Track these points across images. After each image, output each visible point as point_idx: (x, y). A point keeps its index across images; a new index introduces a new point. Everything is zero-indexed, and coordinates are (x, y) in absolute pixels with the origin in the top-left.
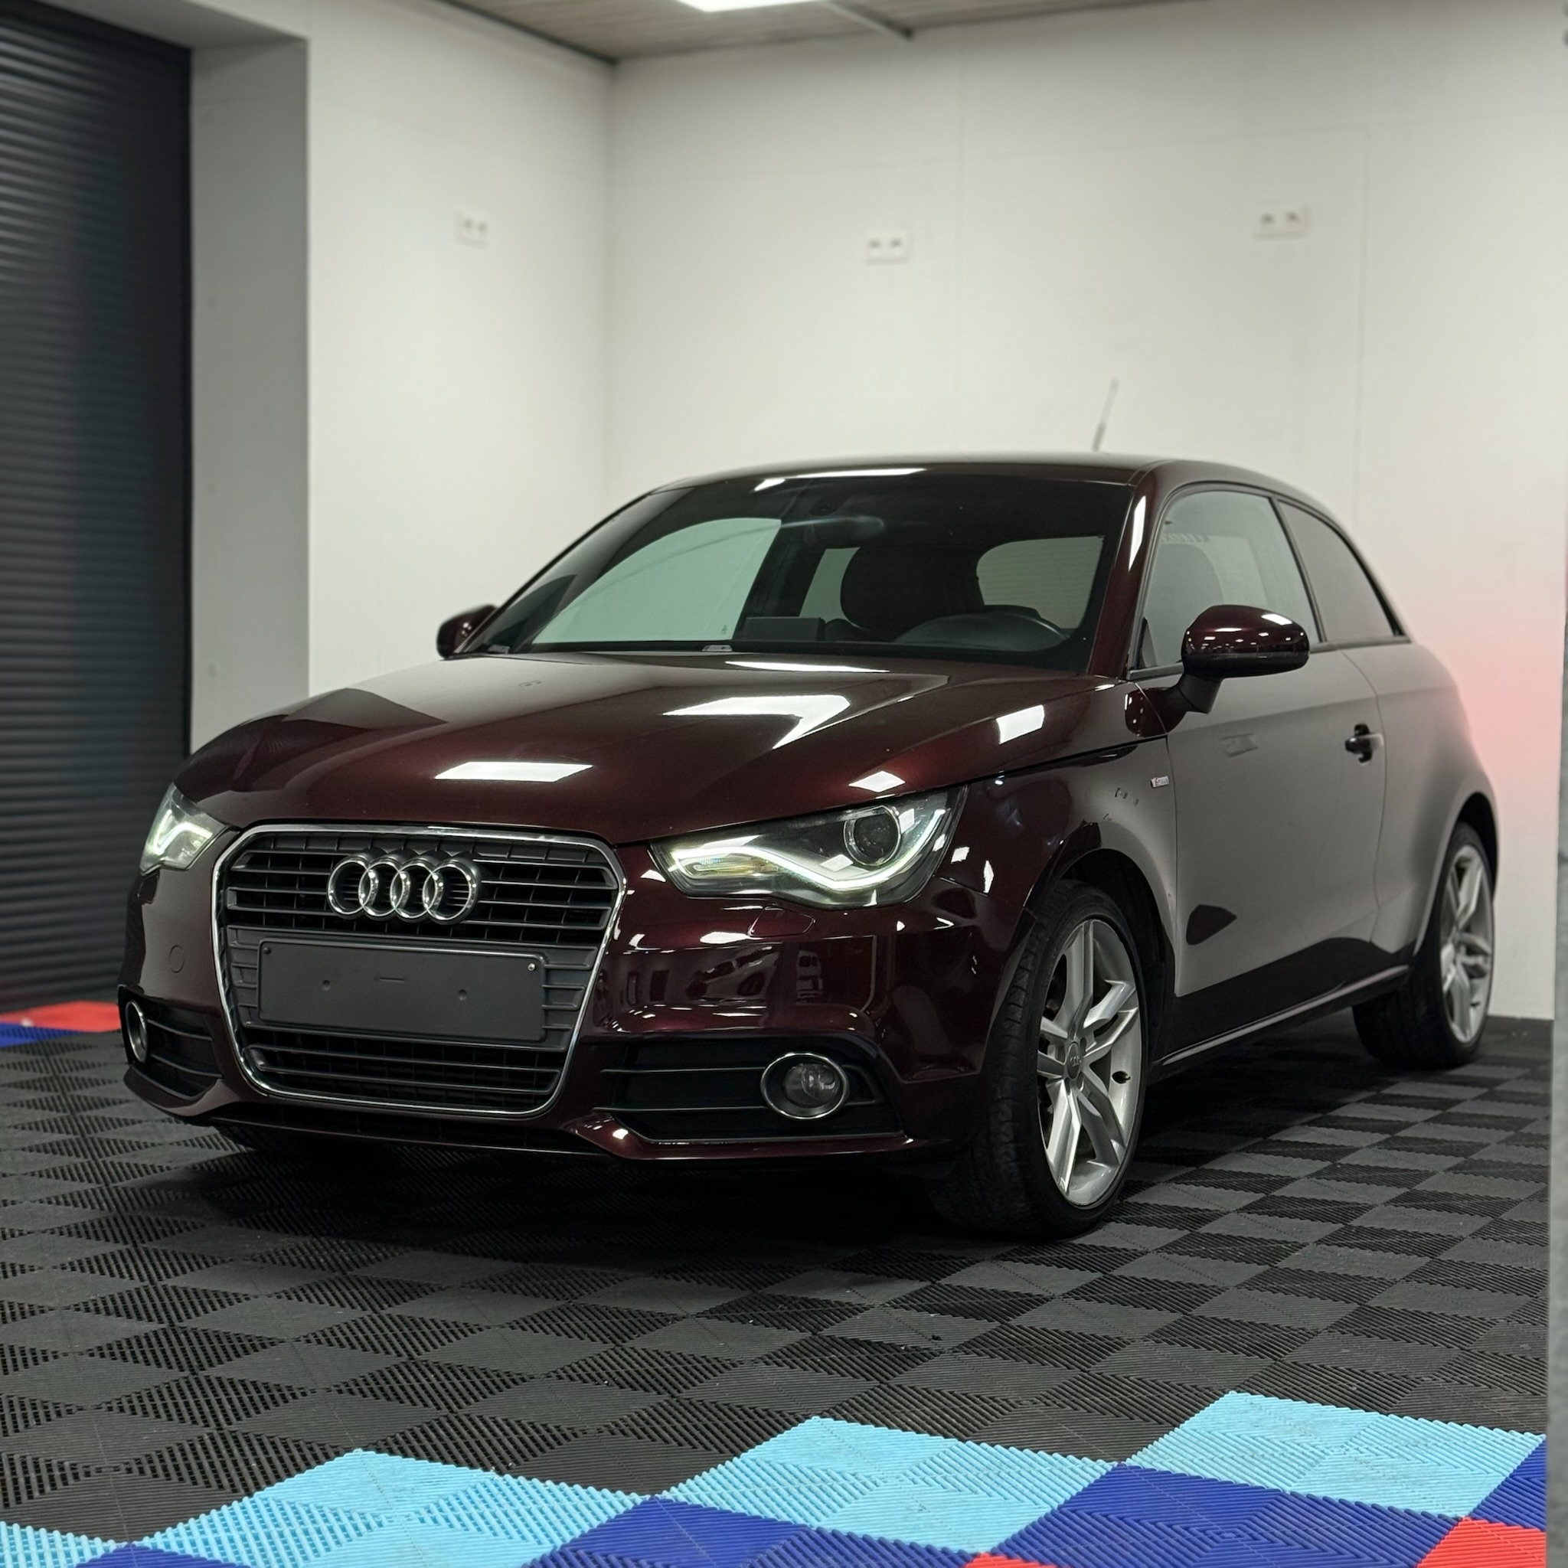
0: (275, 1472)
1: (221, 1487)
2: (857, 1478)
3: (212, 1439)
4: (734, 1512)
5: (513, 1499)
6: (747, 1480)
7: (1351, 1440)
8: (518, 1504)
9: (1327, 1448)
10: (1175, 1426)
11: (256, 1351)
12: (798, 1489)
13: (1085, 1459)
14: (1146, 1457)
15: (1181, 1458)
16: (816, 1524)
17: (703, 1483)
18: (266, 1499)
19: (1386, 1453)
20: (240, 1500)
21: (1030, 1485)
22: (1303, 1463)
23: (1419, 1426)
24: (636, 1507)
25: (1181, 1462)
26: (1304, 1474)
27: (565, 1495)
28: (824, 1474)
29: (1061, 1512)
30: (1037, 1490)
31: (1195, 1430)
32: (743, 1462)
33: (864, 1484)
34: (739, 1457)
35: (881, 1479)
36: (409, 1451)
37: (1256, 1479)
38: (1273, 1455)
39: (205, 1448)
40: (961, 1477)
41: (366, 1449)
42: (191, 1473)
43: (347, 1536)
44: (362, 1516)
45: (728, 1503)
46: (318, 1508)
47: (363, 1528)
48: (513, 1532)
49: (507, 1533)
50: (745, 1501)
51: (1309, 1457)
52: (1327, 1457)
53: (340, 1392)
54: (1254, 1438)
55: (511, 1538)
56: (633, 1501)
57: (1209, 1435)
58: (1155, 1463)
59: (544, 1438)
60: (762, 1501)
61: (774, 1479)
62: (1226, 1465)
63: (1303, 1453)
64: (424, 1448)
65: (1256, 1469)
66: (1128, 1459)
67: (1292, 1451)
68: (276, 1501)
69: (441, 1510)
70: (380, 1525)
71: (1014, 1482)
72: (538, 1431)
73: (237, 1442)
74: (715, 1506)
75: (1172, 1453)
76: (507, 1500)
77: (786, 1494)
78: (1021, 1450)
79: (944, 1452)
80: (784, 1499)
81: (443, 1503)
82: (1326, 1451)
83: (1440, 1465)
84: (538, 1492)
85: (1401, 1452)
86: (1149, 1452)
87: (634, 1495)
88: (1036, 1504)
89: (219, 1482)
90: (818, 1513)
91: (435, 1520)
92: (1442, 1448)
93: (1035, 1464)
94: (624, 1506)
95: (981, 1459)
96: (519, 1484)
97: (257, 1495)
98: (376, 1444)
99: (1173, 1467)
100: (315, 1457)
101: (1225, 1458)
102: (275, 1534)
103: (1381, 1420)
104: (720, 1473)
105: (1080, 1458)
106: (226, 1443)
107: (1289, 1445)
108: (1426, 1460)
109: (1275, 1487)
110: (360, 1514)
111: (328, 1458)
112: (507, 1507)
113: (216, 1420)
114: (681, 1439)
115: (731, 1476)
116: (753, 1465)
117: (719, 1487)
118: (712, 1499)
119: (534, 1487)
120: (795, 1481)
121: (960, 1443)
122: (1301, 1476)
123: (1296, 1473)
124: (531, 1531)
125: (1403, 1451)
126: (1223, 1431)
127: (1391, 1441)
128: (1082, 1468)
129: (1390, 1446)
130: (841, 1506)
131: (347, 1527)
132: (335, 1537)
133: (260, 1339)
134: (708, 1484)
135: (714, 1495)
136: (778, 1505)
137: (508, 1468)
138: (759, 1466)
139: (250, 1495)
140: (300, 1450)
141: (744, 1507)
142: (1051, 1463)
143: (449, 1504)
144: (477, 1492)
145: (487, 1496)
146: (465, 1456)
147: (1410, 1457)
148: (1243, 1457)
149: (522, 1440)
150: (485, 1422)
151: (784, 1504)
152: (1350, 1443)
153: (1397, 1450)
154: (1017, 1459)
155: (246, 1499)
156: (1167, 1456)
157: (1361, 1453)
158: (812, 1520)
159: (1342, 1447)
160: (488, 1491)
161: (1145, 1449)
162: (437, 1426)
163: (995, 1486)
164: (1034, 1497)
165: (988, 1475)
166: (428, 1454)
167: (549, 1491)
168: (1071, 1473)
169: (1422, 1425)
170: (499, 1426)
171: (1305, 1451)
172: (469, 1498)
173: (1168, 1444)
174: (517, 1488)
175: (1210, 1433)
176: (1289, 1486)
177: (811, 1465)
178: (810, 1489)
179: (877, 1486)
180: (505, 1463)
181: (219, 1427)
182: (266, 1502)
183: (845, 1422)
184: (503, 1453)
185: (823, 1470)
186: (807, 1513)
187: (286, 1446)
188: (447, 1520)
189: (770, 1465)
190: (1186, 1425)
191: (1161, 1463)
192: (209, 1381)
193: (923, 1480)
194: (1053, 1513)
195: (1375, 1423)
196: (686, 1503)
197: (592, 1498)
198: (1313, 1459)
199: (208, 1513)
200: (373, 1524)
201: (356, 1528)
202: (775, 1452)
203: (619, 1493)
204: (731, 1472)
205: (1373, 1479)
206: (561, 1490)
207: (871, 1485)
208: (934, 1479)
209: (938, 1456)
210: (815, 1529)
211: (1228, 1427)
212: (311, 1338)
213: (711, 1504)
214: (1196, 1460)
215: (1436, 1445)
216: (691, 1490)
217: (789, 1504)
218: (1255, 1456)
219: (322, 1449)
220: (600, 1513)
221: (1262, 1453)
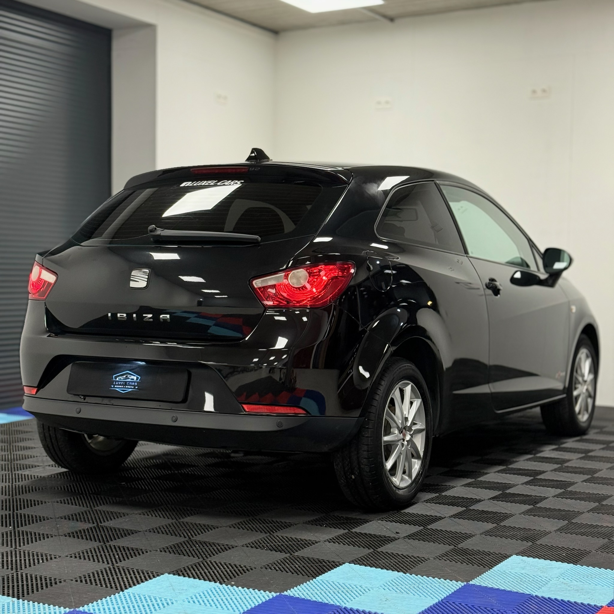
0: (133, 582)
1: (112, 588)
2: (361, 588)
3: (110, 569)
4: (312, 600)
5: (225, 594)
6: (318, 588)
7: (561, 575)
8: (227, 596)
9: (551, 578)
10: (490, 568)
11: (130, 535)
12: (338, 592)
13: (453, 581)
14: (478, 581)
15: (492, 581)
16: (344, 606)
17: (300, 589)
18: (129, 593)
19: (575, 581)
20: (119, 593)
21: (431, 591)
22: (541, 584)
23: (589, 569)
24: (273, 598)
25: (492, 583)
26: (541, 588)
27: (246, 593)
28: (349, 586)
29: (443, 603)
30: (433, 593)
31: (498, 570)
32: (317, 581)
33: (364, 590)
34: (315, 579)
35: (371, 588)
36: (186, 575)
37: (521, 590)
38: (529, 581)
39: (107, 573)
40: (403, 587)
41: (169, 574)
42: (100, 582)
43: (159, 607)
44: (166, 600)
45: (310, 597)
46: (149, 596)
47: (166, 605)
48: (224, 607)
49: (222, 607)
50: (317, 596)
51: (543, 581)
52: (551, 581)
53: (161, 551)
54: (522, 574)
55: (223, 609)
56: (273, 596)
57: (504, 572)
58: (481, 583)
59: (239, 570)
60: (323, 596)
61: (329, 588)
62: (510, 584)
63: (541, 580)
64: (192, 574)
65: (522, 586)
66: (471, 581)
67: (537, 579)
68: (133, 594)
69: (197, 598)
70: (172, 603)
71: (424, 590)
72: (237, 568)
73: (119, 570)
74: (304, 598)
75: (488, 579)
76: (223, 594)
77: (333, 594)
78: (428, 577)
79: (397, 578)
80: (332, 596)
81: (198, 595)
82: (550, 579)
83: (596, 585)
84: (235, 591)
85: (581, 580)
86: (480, 579)
87: (273, 593)
88: (432, 599)
89: (111, 586)
90: (345, 601)
91: (194, 602)
92: (597, 578)
93: (433, 583)
94: (269, 597)
95: (412, 580)
96: (228, 588)
97: (126, 591)
98: (173, 572)
99: (488, 585)
100: (149, 577)
101: (510, 582)
102: (131, 607)
103: (573, 567)
104: (308, 585)
105: (451, 581)
106: (115, 570)
107: (536, 577)
108: (591, 583)
109: (529, 593)
110: (165, 599)
111: (154, 577)
112: (223, 597)
113: (112, 562)
114: (293, 571)
115: (312, 586)
116: (321, 582)
117: (306, 590)
118: (304, 595)
119: (234, 589)
120: (337, 588)
121: (404, 574)
122: (540, 589)
123: (538, 588)
124: (231, 607)
125: (582, 579)
126: (510, 571)
127: (577, 575)
128: (452, 585)
129: (577, 578)
130: (354, 599)
131: (159, 604)
132: (154, 608)
133: (131, 531)
134: (303, 589)
135: (305, 593)
136: (330, 598)
137: (224, 582)
138: (323, 582)
139: (123, 591)
140: (144, 574)
141: (316, 599)
142: (440, 583)
143: (200, 596)
144: (211, 591)
145: (215, 593)
146: (208, 577)
147: (584, 582)
148: (517, 581)
149: (230, 571)
150: (216, 564)
151: (332, 597)
152: (560, 576)
153: (580, 579)
154: (426, 581)
155: (121, 592)
156: (486, 580)
157: (565, 580)
158: (343, 603)
159: (557, 577)
160: (216, 591)
161: (478, 577)
162: (198, 566)
163: (416, 591)
164: (432, 596)
165: (414, 587)
166: (193, 576)
167: (240, 591)
168: (447, 587)
170: (222, 565)
171: (542, 579)
172: (208, 593)
173: (487, 575)
174: (227, 590)
175: (504, 571)
176: (535, 593)
177: (343, 582)
178: (343, 592)
179: (370, 591)
180: (223, 580)
181: (113, 565)
182: (129, 594)
183: (359, 565)
184: (223, 576)
185: (349, 584)
186: (341, 601)
187: (138, 572)
188: (199, 602)
189: (328, 582)
190: (495, 568)
191: (484, 583)
192: (110, 546)
193: (388, 588)
194: (439, 602)
195: (571, 568)
196: (293, 597)
197: (256, 594)
198: (545, 582)
199: (106, 598)
200: (170, 603)
201: (163, 604)
202: (330, 577)
203: (267, 592)
204: (312, 585)
205: (569, 590)
206: (244, 591)
207: (367, 590)
208: (392, 588)
209: (395, 579)
210: (344, 607)
211: (512, 569)
212: (152, 530)
213: (303, 597)
214: (498, 582)
215: (595, 577)
216: (296, 591)
217: (334, 598)
218: (522, 581)
219: (152, 574)
220: (259, 600)
221: (524, 579)
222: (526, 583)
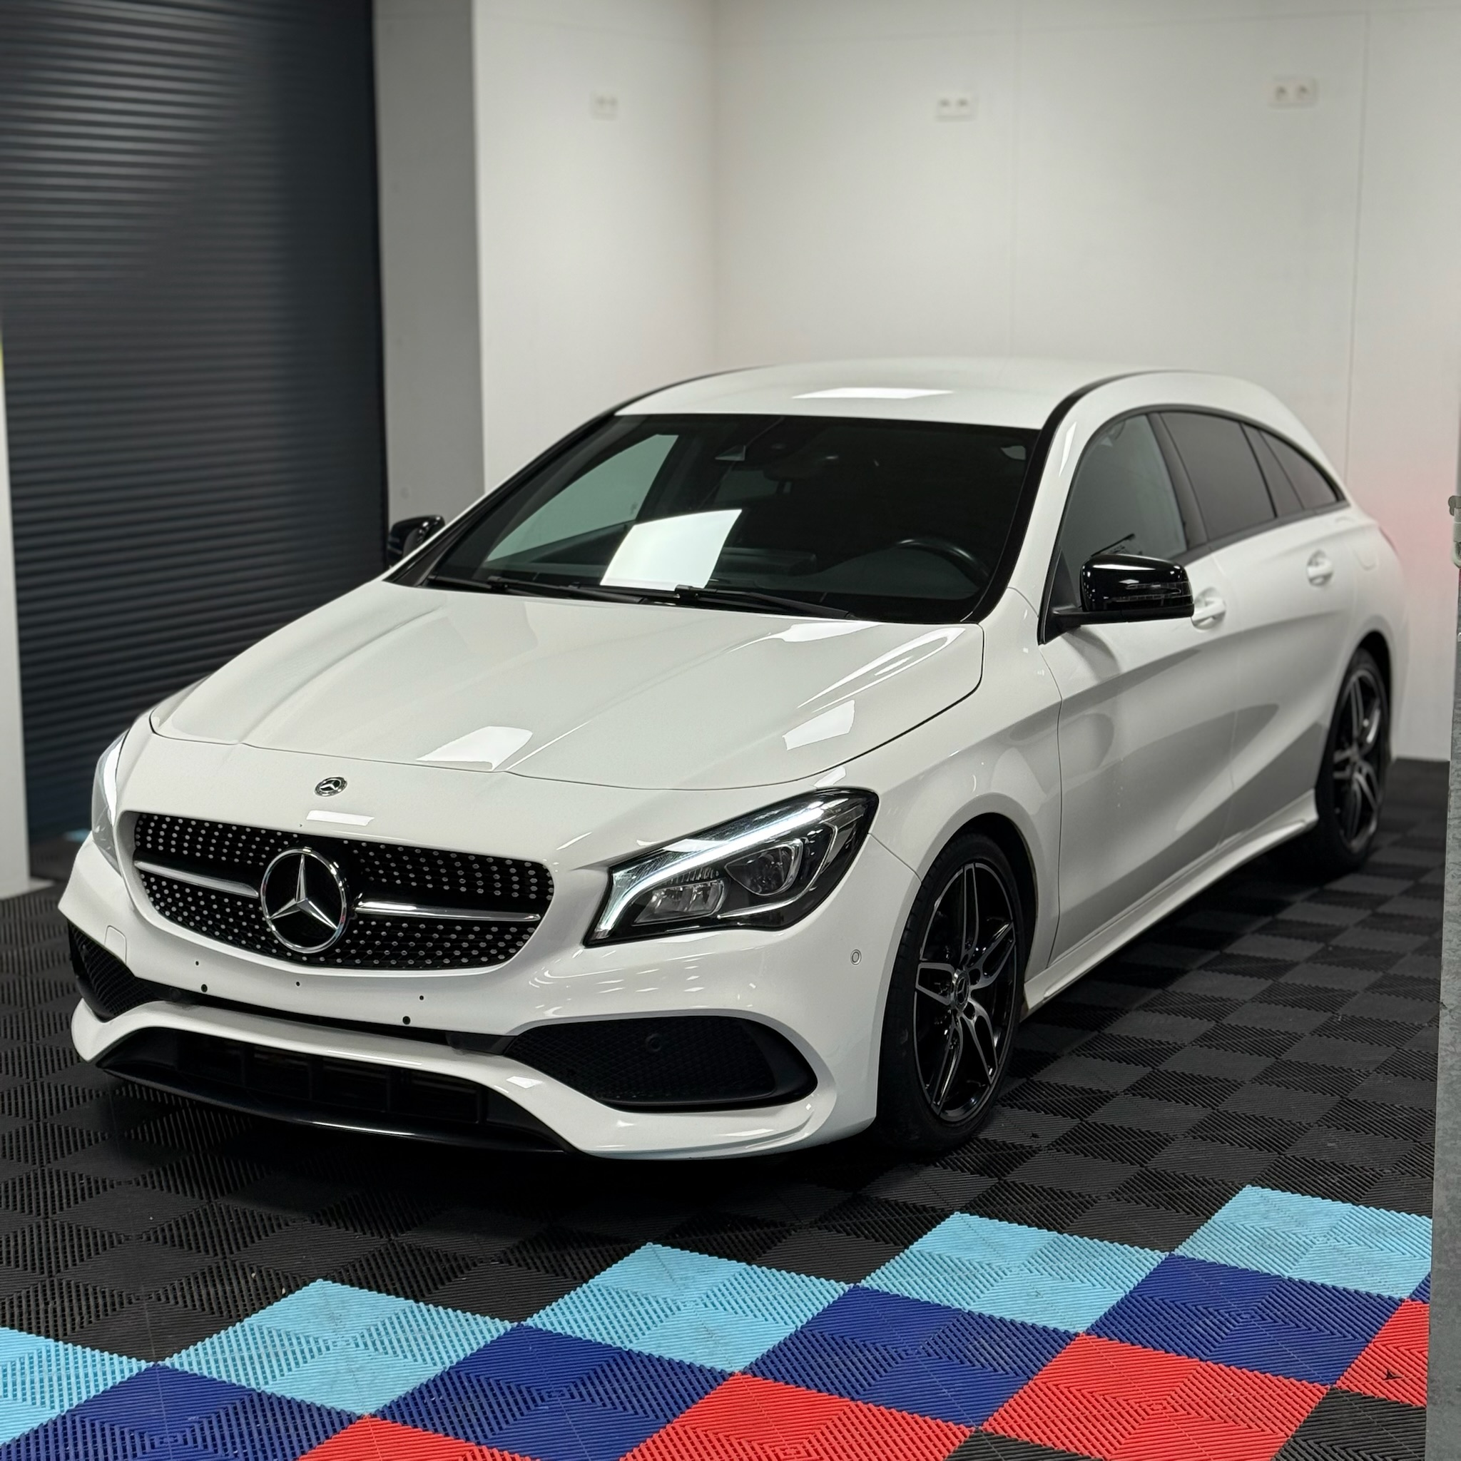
2: (990, 1267)
6: (916, 1269)
9: (1315, 1237)
10: (1208, 1217)
13: (1146, 1249)
14: (1187, 1248)
16: (968, 1308)
19: (1357, 1243)
22: (1295, 1249)
24: (845, 1292)
25: (1211, 1252)
26: (1298, 1262)
29: (1131, 1296)
31: (1222, 1222)
32: (911, 1252)
33: (996, 1273)
35: (1007, 1269)
51: (1301, 1245)
52: (1314, 1246)
54: (1263, 1229)
56: (843, 1288)
58: (1193, 1254)
63: (1297, 1243)
65: (1265, 1258)
66: (1175, 1250)
67: (1290, 1240)
79: (1050, 1242)
82: (1313, 1239)
85: (1366, 1240)
86: (1188, 1245)
87: (842, 1284)
88: (1115, 1290)
90: (967, 1299)
92: (1396, 1235)
93: (1111, 1250)
95: (1075, 1248)
99: (1206, 1256)
103: (1353, 1209)
104: (897, 1261)
105: (1142, 1248)
107: (1288, 1236)
108: (1384, 1246)
109: (1278, 1274)
116: (918, 1254)
121: (1059, 1235)
123: (1291, 1260)
126: (1241, 1223)
128: (1147, 1257)
129: (1359, 1236)
138: (922, 1255)
142: (1123, 1253)
147: (1371, 1245)
152: (1330, 1232)
153: (1363, 1239)
154: (1098, 1248)
156: (1202, 1247)
157: (1339, 1242)
158: (964, 1304)
159: (1325, 1236)
161: (1187, 1241)
163: (1085, 1273)
164: (1112, 1282)
165: (1080, 1265)
169: (1382, 1215)
171: (1298, 1240)
173: (1203, 1234)
175: (1231, 1224)
176: (1287, 1271)
179: (1006, 1275)
185: (968, 1262)
186: (961, 1300)
191: (1198, 1253)
193: (1036, 1269)
194: (1127, 1297)
195: (1349, 1211)
198: (1305, 1248)
205: (1346, 1265)
207: (1002, 1275)
208: (1044, 1269)
209: (1046, 1247)
210: (967, 1311)
211: (1245, 1219)
221: (1268, 1242)
222: (1271, 1250)
